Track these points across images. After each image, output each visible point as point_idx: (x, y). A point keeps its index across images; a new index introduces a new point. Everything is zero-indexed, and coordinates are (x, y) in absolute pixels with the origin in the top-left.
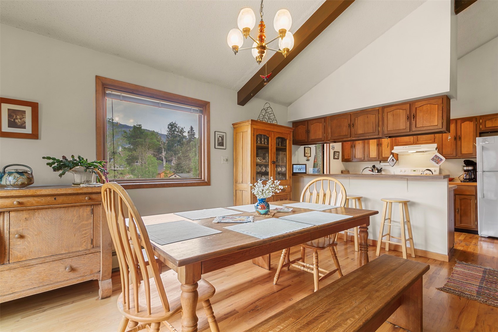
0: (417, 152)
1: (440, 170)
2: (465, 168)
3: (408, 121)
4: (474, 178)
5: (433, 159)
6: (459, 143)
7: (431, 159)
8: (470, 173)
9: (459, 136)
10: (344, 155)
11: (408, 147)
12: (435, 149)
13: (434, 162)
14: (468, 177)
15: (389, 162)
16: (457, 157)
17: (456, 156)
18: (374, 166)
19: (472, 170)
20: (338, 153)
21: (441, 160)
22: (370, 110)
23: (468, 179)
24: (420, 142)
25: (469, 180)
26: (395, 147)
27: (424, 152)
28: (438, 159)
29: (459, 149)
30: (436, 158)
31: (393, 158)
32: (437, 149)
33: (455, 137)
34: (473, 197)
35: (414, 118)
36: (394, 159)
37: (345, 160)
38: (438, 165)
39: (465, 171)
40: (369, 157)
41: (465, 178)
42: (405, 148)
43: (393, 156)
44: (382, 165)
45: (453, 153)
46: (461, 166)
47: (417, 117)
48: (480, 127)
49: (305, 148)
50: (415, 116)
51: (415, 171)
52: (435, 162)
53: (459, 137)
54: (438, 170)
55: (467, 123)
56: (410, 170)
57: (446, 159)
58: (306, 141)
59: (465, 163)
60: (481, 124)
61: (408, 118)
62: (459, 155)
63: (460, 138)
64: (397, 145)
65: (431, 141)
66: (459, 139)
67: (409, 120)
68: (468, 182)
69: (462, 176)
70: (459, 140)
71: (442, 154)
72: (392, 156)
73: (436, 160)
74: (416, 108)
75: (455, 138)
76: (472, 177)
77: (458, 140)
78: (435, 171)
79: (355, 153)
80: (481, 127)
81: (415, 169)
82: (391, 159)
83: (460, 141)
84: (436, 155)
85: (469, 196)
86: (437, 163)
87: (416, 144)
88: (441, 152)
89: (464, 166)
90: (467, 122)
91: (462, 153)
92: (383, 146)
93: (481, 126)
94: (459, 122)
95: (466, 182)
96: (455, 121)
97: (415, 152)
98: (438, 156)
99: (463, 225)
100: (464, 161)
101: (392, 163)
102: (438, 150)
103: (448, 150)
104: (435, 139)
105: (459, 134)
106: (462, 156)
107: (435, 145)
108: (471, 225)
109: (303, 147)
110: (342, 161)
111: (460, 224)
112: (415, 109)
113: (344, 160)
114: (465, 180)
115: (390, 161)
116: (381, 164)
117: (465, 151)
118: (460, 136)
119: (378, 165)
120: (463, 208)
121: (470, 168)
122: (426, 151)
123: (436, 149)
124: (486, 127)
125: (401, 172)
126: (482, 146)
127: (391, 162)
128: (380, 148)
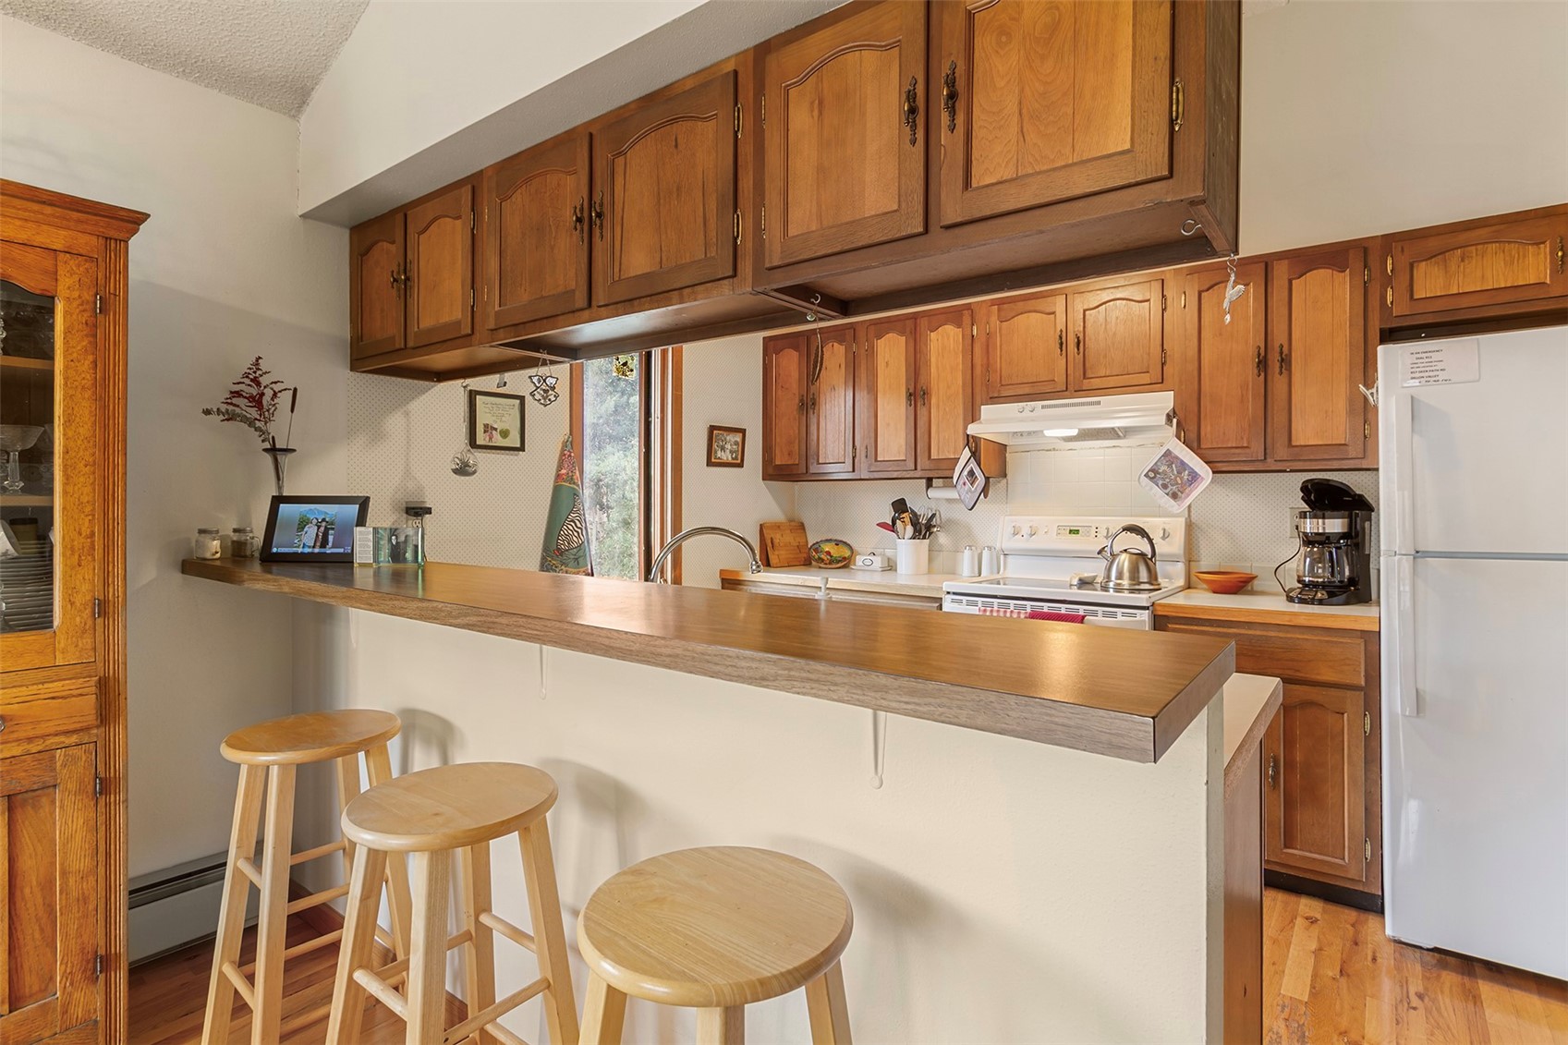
0: (1086, 435)
1: (1190, 527)
2: (1310, 526)
3: (913, 142)
4: (1352, 581)
5: (1153, 475)
6: (1278, 383)
7: (1146, 475)
8: (1331, 553)
9: (1282, 346)
10: (771, 448)
11: (1043, 407)
12: (1164, 418)
13: (1157, 492)
14: (1322, 574)
15: (958, 487)
16: (1271, 464)
17: (1265, 458)
18: (900, 506)
19: (1343, 536)
20: (738, 438)
21: (1194, 477)
22: (689, 85)
23: (1323, 586)
24: (1096, 383)
25: (1331, 595)
26: (986, 410)
27: (1119, 437)
28: (1179, 473)
29: (1278, 418)
30: (1170, 466)
31: (973, 464)
32: (1175, 420)
33: (1263, 354)
34: (1354, 701)
35: (953, 112)
36: (977, 472)
37: (776, 472)
38: (1178, 508)
39: (1309, 540)
40: (876, 460)
41: (1307, 579)
42: (1027, 413)
43: (975, 454)
44: (937, 499)
45: (1249, 443)
46: (1288, 513)
47: (979, 99)
48: (1383, 297)
49: (472, 395)
50: (961, 85)
51: (1077, 532)
52: (1165, 486)
53: (1281, 353)
54: (1177, 526)
55: (1319, 277)
56: (1056, 529)
57: (1214, 472)
58: (397, 346)
59: (1306, 500)
60: (1388, 281)
61: (917, 112)
62: (1282, 452)
63: (1286, 361)
64: (994, 400)
65: (1145, 378)
66: (1278, 365)
67: (920, 135)
68: (1321, 602)
69: (1293, 565)
70: (1281, 373)
71: (1195, 445)
72: (967, 453)
73: (1168, 477)
74: (970, 16)
75: (1259, 362)
76: (1341, 573)
77: (1277, 370)
78: (1164, 538)
79: (815, 438)
80: (1389, 299)
81: (1075, 522)
82: (965, 473)
83: (1284, 378)
84: (1168, 453)
85: (1333, 692)
86: (1174, 496)
87: (1080, 391)
88: (1193, 436)
89: (1303, 515)
90: (1322, 271)
91: (1294, 444)
92: (934, 401)
93: (1389, 292)
94: (1281, 271)
95: (1312, 602)
96: (1263, 265)
97: (1074, 432)
98: (1177, 458)
99: (1301, 857)
100: (1305, 488)
101: (967, 491)
102: (1178, 423)
103: (1226, 428)
104: (1163, 364)
105: (1279, 337)
106: (1296, 458)
107: (1166, 400)
108: (1344, 859)
109: (454, 390)
110: (763, 479)
111: (1286, 847)
112: (961, 20)
113: (771, 471)
114: (1307, 592)
115: (961, 482)
116: (931, 493)
117: (1306, 432)
118: (1285, 350)
119: (922, 502)
120: (1298, 757)
121: (1335, 525)
122: (1127, 432)
123: (1169, 419)
124: (1415, 297)
125: (1015, 534)
126: (1412, 397)
127: (966, 488)
128: (922, 412)
